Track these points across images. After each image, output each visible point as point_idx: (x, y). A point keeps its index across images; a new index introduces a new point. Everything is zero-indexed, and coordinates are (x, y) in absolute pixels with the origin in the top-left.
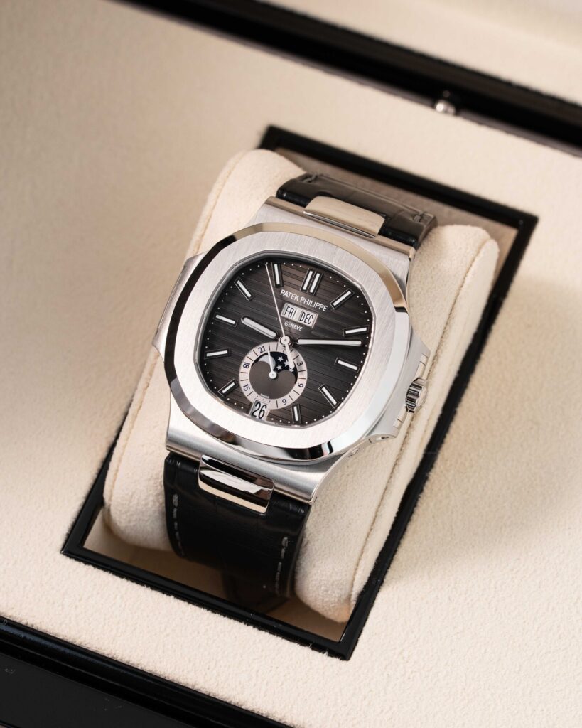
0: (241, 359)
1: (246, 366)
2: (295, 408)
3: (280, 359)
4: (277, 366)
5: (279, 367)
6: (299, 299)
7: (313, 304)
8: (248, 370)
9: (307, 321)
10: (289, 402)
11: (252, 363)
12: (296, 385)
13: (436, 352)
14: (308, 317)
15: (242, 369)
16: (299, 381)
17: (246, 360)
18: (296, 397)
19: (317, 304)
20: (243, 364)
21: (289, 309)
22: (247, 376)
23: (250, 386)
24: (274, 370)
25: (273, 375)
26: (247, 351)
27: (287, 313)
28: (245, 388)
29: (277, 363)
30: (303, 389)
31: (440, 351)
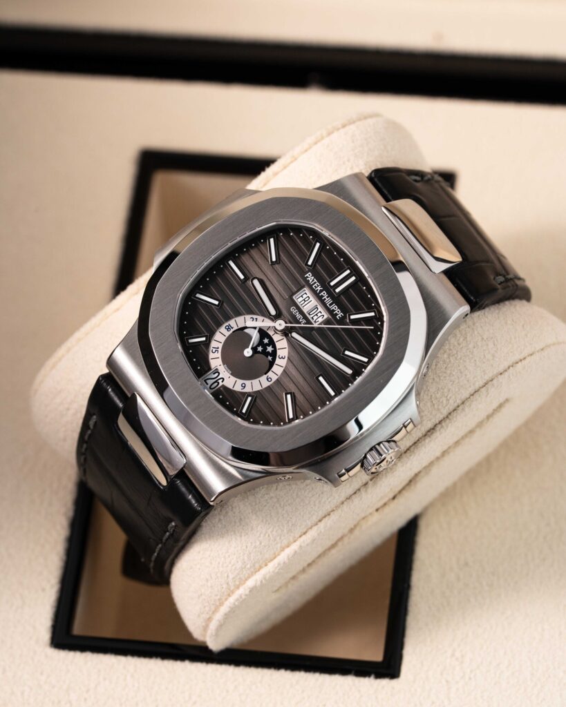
0: (228, 318)
1: (228, 328)
2: (249, 399)
3: (266, 341)
4: (258, 345)
5: (260, 349)
6: (321, 291)
7: (330, 305)
8: (228, 334)
9: (316, 317)
10: (248, 389)
11: (236, 328)
12: (265, 376)
13: (435, 426)
14: (319, 314)
15: (223, 329)
16: (270, 374)
17: (232, 322)
18: (257, 387)
19: (334, 307)
20: (227, 324)
21: (305, 296)
22: (223, 339)
23: (220, 350)
24: (252, 348)
25: (248, 352)
26: (238, 314)
27: (301, 299)
28: (214, 350)
29: (261, 343)
30: (269, 384)
31: (439, 426)
